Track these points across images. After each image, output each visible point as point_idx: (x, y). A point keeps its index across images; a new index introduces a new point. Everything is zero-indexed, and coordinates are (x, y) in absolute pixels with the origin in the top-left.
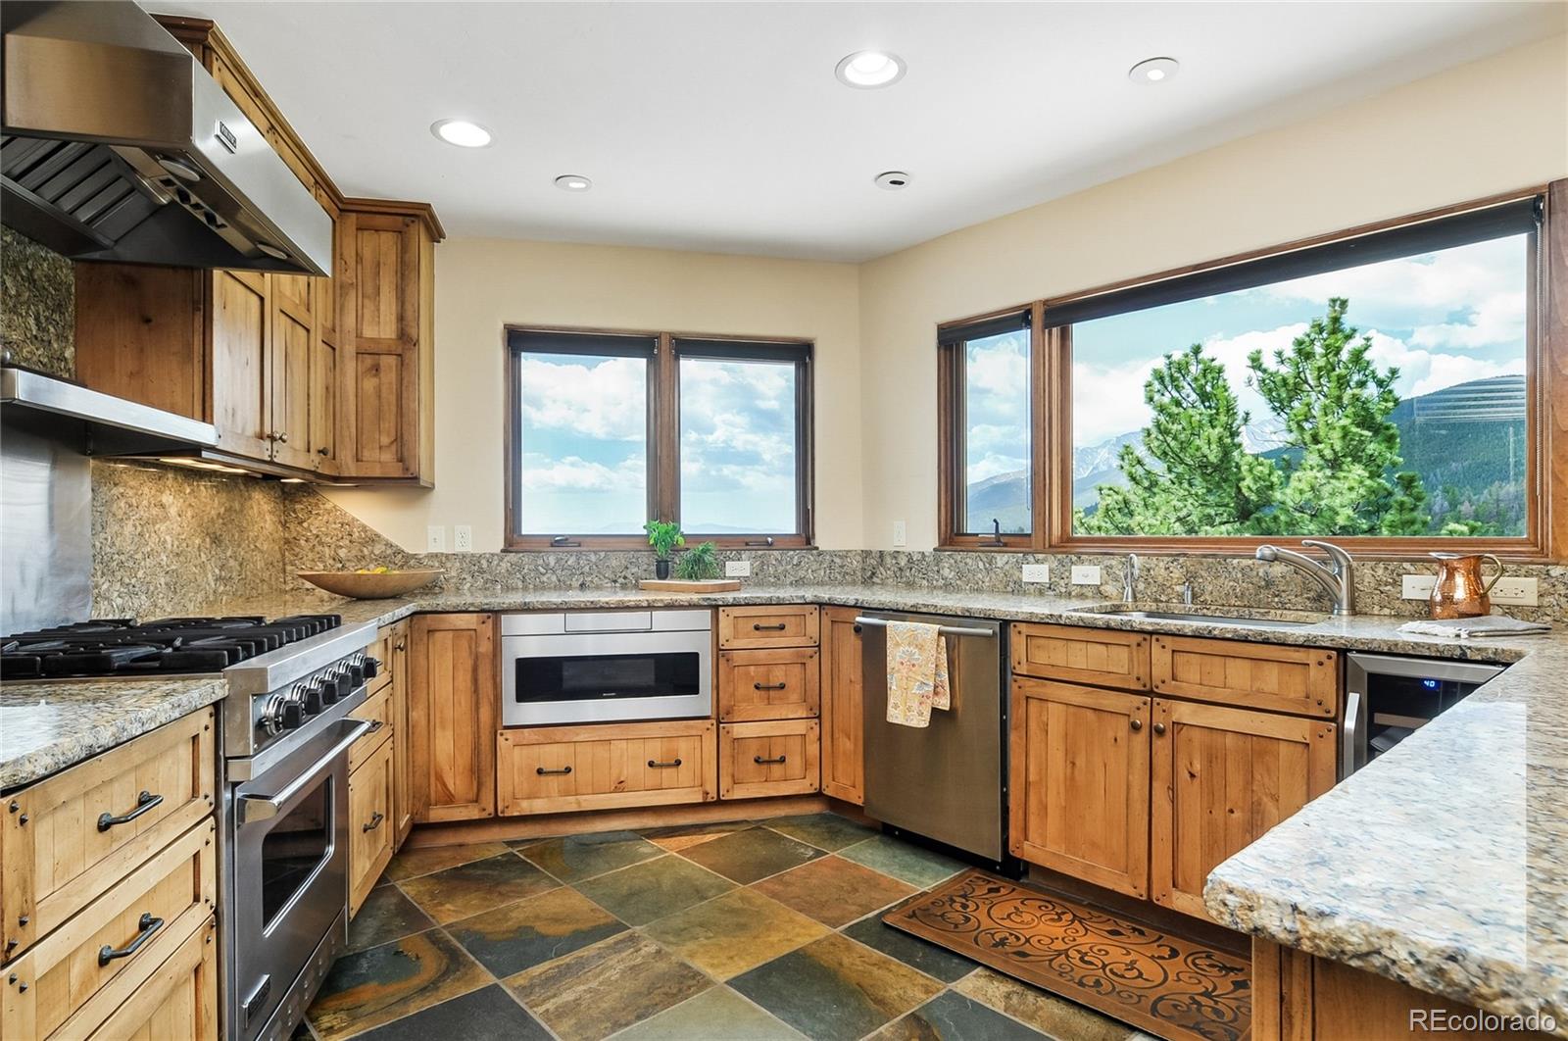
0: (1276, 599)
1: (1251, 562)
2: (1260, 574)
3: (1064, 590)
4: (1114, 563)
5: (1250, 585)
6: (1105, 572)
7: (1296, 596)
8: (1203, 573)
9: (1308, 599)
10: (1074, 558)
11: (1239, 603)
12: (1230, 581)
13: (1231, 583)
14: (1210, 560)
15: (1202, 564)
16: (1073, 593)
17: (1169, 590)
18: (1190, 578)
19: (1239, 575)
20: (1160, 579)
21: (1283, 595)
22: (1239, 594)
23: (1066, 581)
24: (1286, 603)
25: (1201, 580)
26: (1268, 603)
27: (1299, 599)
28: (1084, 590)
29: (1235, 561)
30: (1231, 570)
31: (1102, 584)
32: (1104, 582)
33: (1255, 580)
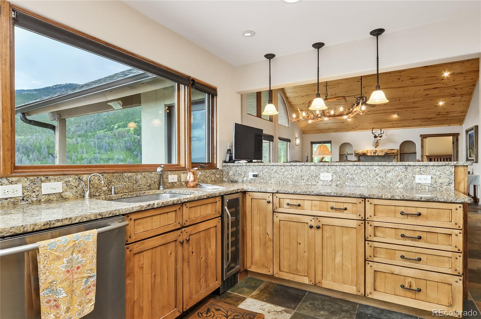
0: (139, 188)
1: (131, 174)
2: (134, 179)
3: (35, 199)
4: (71, 179)
5: (131, 183)
6: (65, 185)
7: (144, 186)
8: (114, 180)
9: (147, 186)
10: (43, 178)
11: (127, 191)
12: (124, 182)
13: (124, 184)
14: (117, 174)
15: (114, 176)
16: (43, 200)
17: (100, 190)
18: (109, 183)
19: (127, 180)
20: (96, 185)
21: (141, 186)
22: (127, 188)
23: (37, 193)
24: (141, 189)
25: (113, 184)
26: (136, 190)
27: (145, 187)
28: (51, 197)
29: (126, 174)
30: (124, 178)
31: (63, 192)
32: (64, 191)
33: (132, 181)
